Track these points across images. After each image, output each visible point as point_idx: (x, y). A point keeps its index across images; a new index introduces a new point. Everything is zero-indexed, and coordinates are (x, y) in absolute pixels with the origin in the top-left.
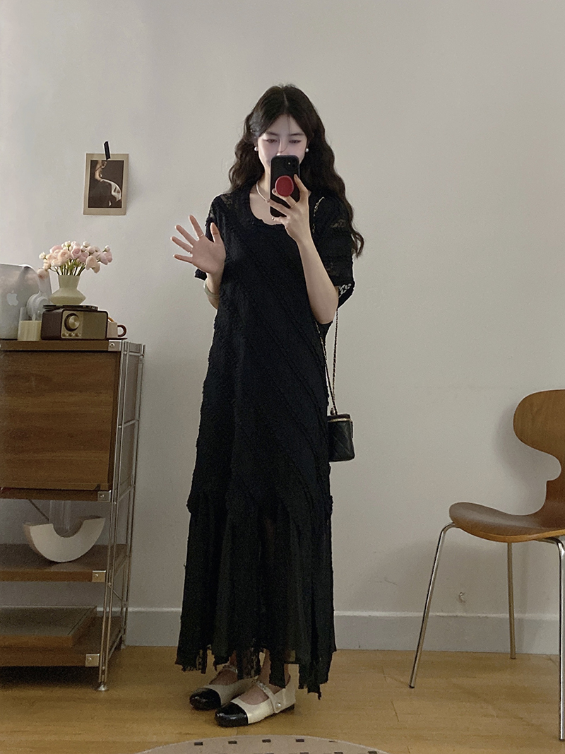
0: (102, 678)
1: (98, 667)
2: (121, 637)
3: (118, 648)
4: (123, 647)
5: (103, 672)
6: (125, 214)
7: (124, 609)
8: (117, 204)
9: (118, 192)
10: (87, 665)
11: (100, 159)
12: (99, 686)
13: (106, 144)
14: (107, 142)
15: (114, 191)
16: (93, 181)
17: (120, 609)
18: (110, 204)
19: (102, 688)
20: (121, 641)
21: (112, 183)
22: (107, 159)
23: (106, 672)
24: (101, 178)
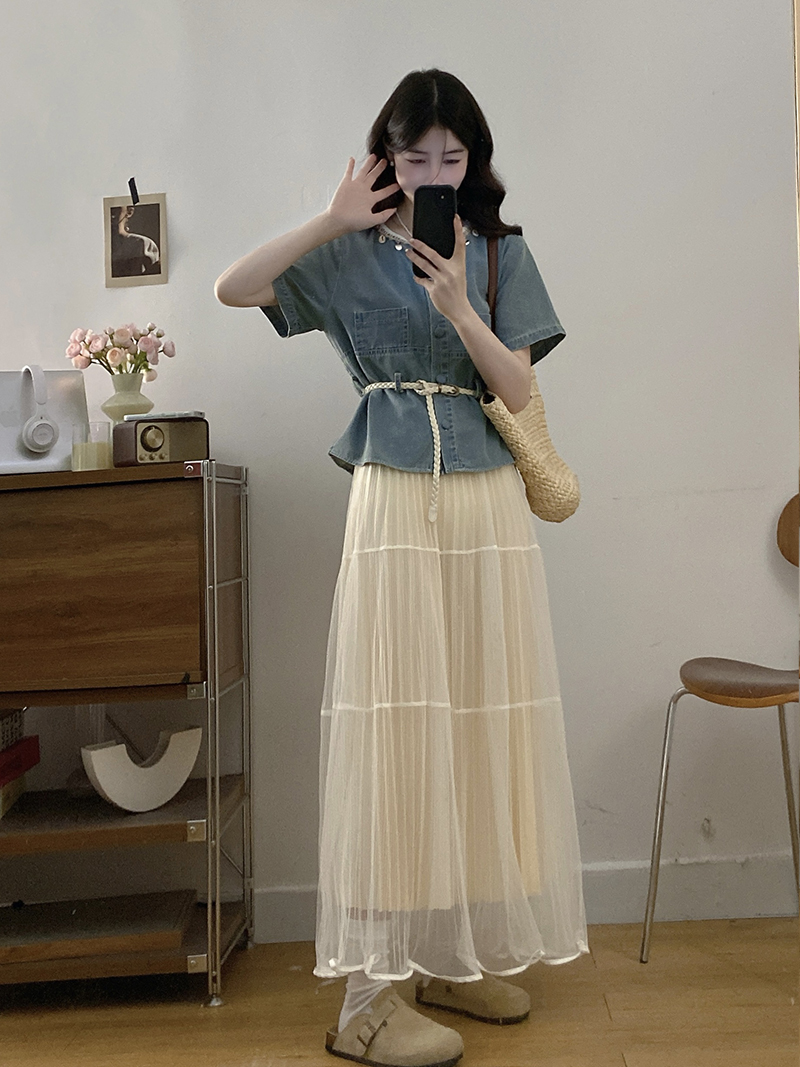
0: (214, 987)
1: (207, 974)
2: (246, 931)
5: (214, 979)
6: (166, 283)
8: (154, 269)
9: (154, 251)
10: (190, 971)
11: (124, 206)
12: (210, 1001)
13: (132, 183)
14: (132, 180)
15: (149, 250)
16: (116, 238)
18: (144, 270)
19: (215, 1003)
21: (145, 238)
22: (134, 203)
23: (219, 979)
24: (129, 232)
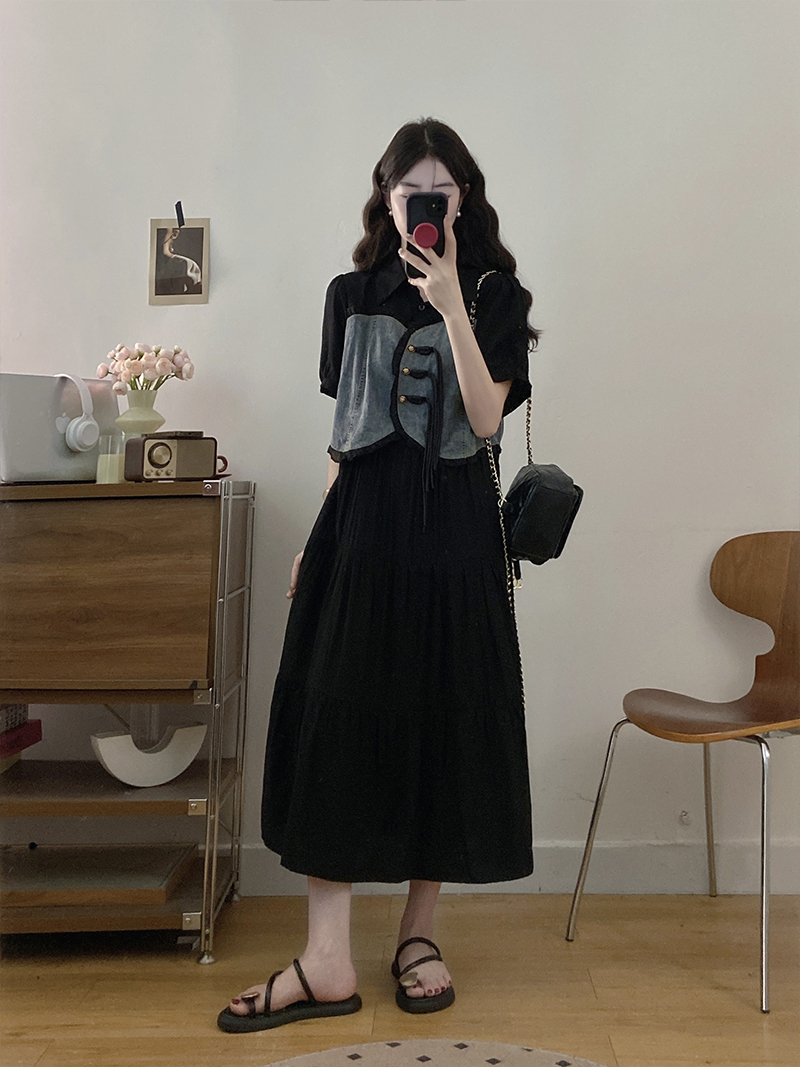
0: (206, 945)
1: (200, 931)
2: (233, 885)
3: (229, 900)
4: (236, 897)
5: (207, 936)
6: (207, 302)
7: (237, 846)
8: (196, 289)
9: (197, 272)
10: (185, 928)
11: (170, 228)
12: (201, 958)
13: (179, 206)
14: (179, 203)
15: (191, 271)
16: (161, 258)
17: (229, 846)
18: (186, 289)
19: (206, 960)
20: (233, 891)
21: (188, 260)
23: (211, 936)
24: (173, 253)
